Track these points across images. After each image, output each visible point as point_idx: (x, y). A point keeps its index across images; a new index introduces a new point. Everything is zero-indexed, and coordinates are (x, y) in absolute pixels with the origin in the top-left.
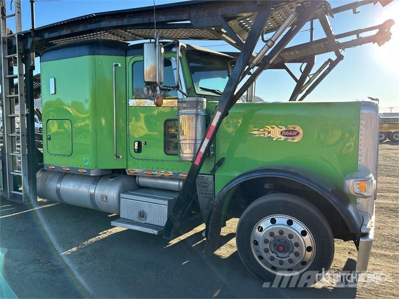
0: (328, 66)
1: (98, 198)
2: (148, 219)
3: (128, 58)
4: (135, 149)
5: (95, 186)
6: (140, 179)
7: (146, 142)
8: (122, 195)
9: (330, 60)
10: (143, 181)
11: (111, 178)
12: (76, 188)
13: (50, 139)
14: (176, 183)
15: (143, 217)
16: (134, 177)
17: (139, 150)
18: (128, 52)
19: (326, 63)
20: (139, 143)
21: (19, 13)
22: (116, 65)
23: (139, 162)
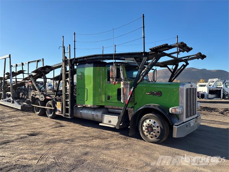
0: (183, 67)
1: (95, 116)
2: (112, 123)
3: (106, 67)
4: (107, 99)
5: (94, 112)
7: (111, 96)
8: (103, 115)
9: (183, 65)
10: (110, 110)
11: (99, 109)
12: (87, 112)
13: (79, 95)
15: (110, 122)
16: (107, 108)
17: (109, 99)
18: (106, 66)
19: (182, 66)
20: (109, 96)
21: (70, 52)
22: (102, 70)
23: (109, 103)
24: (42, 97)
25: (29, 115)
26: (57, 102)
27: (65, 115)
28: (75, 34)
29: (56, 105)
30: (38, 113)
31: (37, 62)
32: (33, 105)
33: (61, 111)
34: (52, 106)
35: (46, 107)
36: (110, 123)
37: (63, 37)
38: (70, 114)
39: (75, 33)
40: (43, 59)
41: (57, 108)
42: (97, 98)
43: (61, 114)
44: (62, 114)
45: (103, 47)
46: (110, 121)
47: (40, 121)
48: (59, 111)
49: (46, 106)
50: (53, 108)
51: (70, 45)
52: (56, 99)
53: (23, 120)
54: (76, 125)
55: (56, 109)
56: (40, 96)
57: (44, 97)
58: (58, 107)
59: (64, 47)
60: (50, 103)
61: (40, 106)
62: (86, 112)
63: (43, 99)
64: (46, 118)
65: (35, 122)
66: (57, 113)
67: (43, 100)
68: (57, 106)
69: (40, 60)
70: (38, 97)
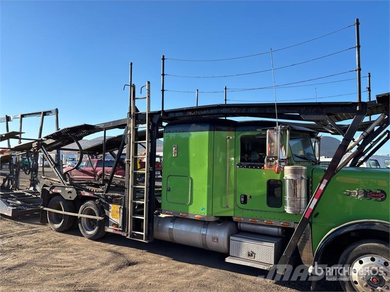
0: (386, 135)
1: (209, 240)
2: (256, 258)
3: (238, 133)
4: (241, 201)
5: (206, 229)
6: (241, 224)
7: (251, 196)
8: (231, 238)
11: (219, 223)
12: (188, 230)
13: (169, 190)
14: (276, 229)
15: (252, 256)
16: (237, 223)
17: (245, 202)
18: (238, 129)
20: (245, 197)
21: (149, 97)
22: (229, 138)
23: (244, 211)
24: (70, 192)
25: (36, 232)
26: (110, 205)
27: (132, 235)
28: (163, 59)
29: (106, 211)
30: (58, 226)
31: (42, 115)
32: (45, 209)
33: (120, 225)
34: (96, 212)
35: (79, 215)
36: (252, 258)
37: (131, 64)
38: (145, 234)
39: (163, 56)
40: (57, 110)
41: (110, 217)
42: (217, 200)
43: (120, 230)
44: (123, 231)
45: (197, 90)
46: (253, 253)
47: (71, 250)
48: (114, 224)
49: (80, 212)
50: (98, 218)
51: (149, 83)
52: (106, 197)
53: (28, 247)
54: (162, 259)
55: (106, 221)
56: (63, 191)
57: (74, 191)
58: (112, 215)
59: (133, 87)
60: (91, 205)
61: (63, 212)
62: (184, 229)
63: (74, 196)
64: (80, 238)
65: (59, 252)
66: (110, 229)
67: (73, 199)
68: (110, 214)
69: (50, 112)
70: (59, 191)
